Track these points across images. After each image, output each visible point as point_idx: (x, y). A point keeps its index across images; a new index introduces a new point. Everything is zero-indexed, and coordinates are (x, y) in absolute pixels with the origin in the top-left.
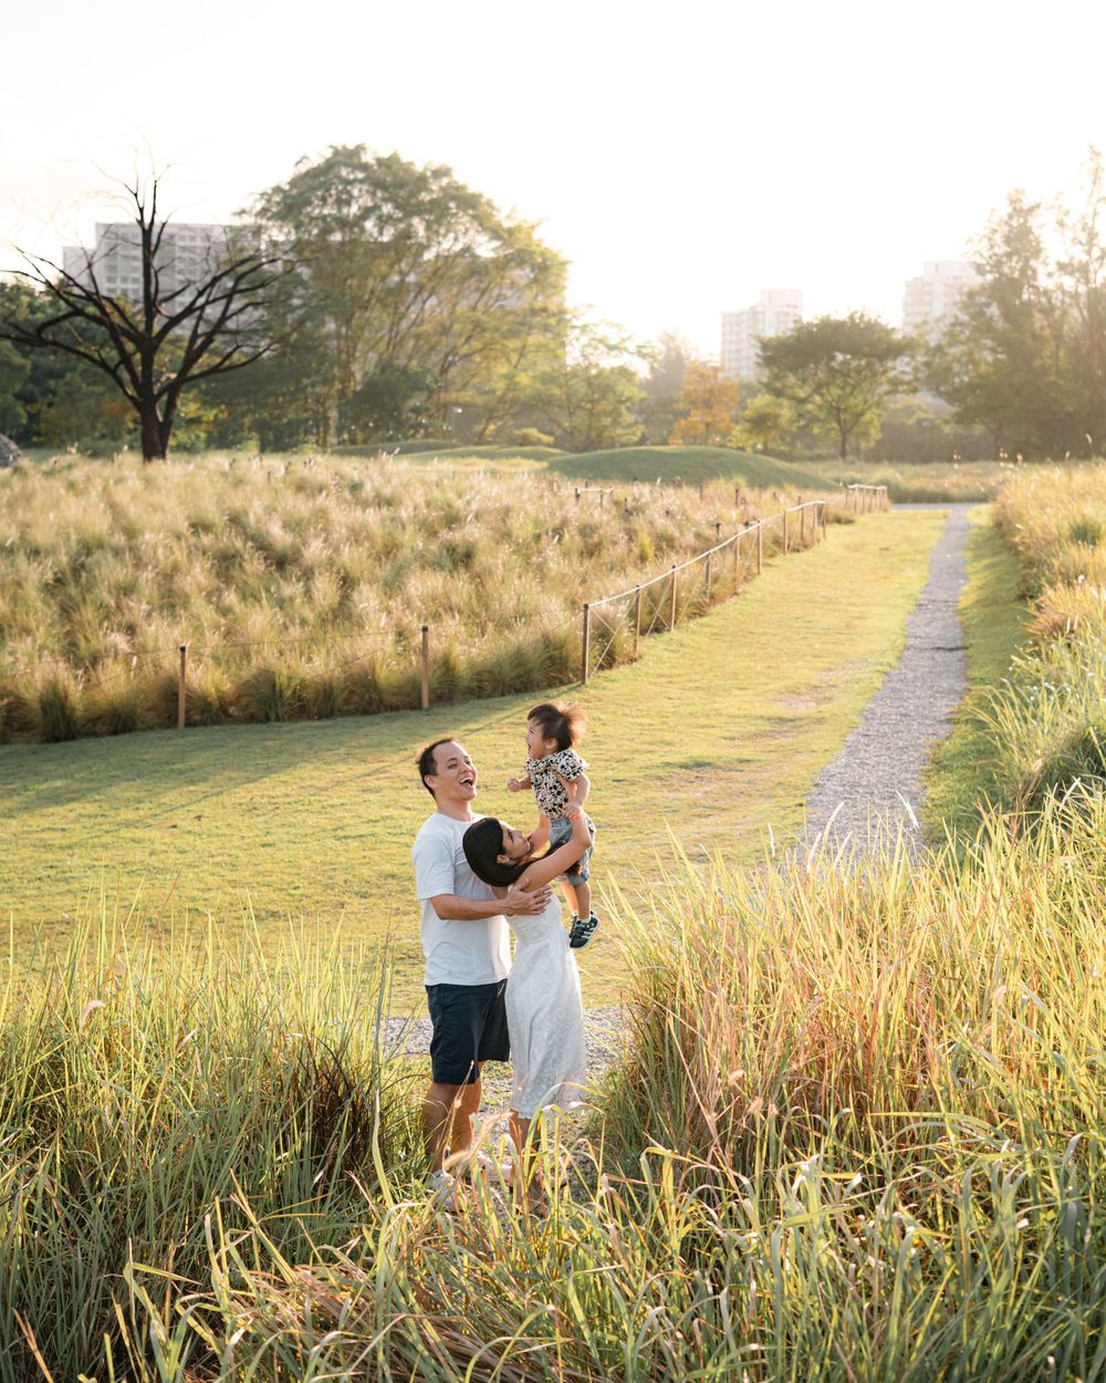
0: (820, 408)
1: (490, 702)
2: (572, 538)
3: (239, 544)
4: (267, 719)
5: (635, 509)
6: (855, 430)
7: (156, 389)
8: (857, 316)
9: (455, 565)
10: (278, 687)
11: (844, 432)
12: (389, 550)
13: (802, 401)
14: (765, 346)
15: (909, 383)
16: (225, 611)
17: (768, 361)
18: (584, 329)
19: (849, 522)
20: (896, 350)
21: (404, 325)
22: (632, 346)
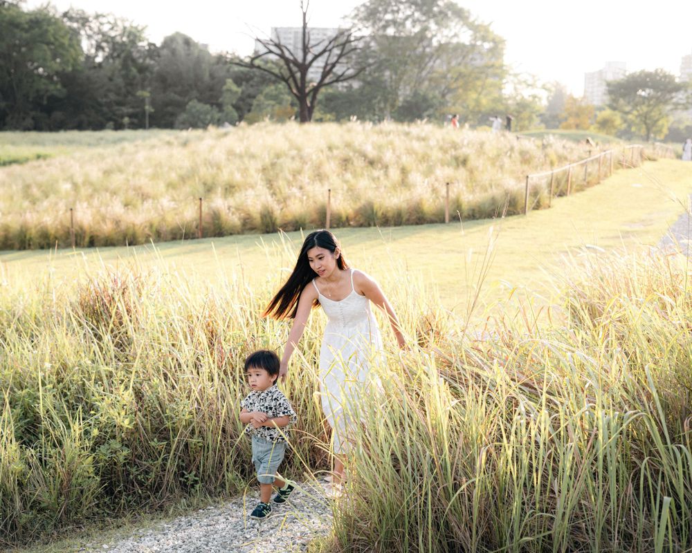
0: (637, 117)
1: (480, 221)
2: (516, 155)
3: (351, 154)
4: (369, 225)
5: (547, 145)
6: (654, 129)
7: (307, 90)
8: (659, 71)
9: (458, 166)
10: (375, 211)
11: (648, 130)
12: (425, 158)
13: (627, 113)
14: (609, 85)
15: (683, 104)
16: (346, 182)
17: (610, 92)
18: (516, 75)
19: (654, 160)
20: (677, 88)
21: (424, 73)
22: (539, 84)
